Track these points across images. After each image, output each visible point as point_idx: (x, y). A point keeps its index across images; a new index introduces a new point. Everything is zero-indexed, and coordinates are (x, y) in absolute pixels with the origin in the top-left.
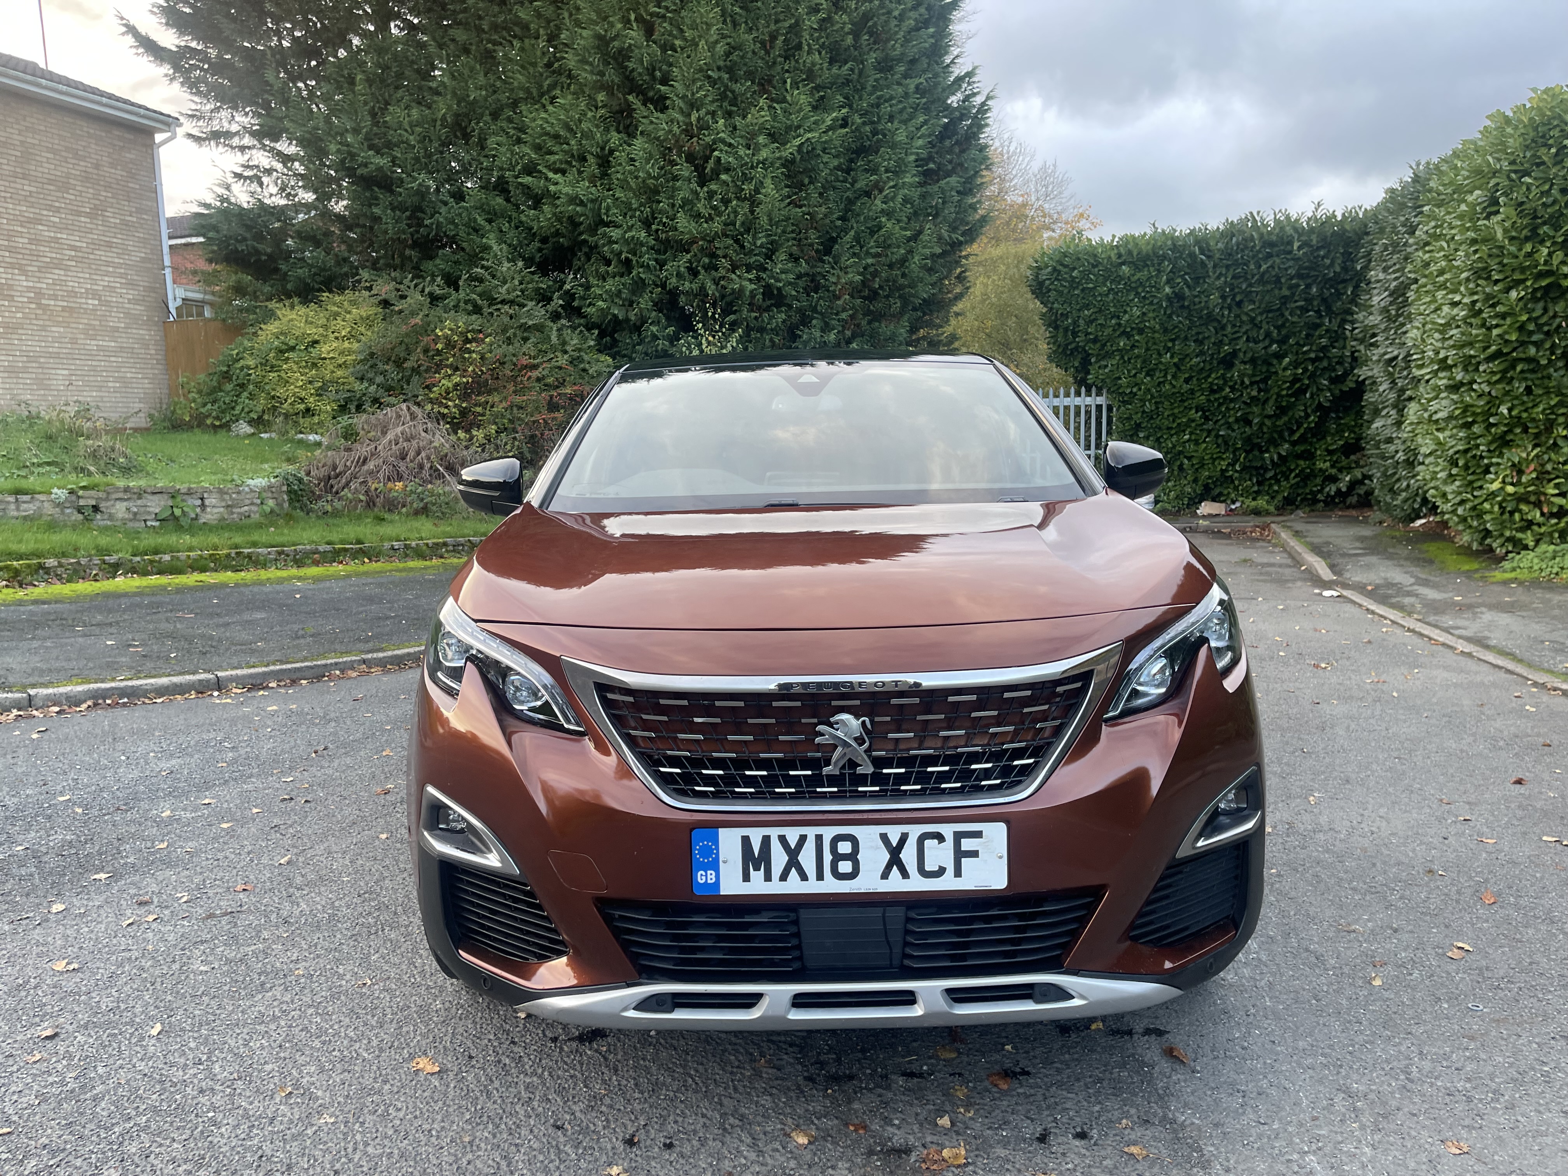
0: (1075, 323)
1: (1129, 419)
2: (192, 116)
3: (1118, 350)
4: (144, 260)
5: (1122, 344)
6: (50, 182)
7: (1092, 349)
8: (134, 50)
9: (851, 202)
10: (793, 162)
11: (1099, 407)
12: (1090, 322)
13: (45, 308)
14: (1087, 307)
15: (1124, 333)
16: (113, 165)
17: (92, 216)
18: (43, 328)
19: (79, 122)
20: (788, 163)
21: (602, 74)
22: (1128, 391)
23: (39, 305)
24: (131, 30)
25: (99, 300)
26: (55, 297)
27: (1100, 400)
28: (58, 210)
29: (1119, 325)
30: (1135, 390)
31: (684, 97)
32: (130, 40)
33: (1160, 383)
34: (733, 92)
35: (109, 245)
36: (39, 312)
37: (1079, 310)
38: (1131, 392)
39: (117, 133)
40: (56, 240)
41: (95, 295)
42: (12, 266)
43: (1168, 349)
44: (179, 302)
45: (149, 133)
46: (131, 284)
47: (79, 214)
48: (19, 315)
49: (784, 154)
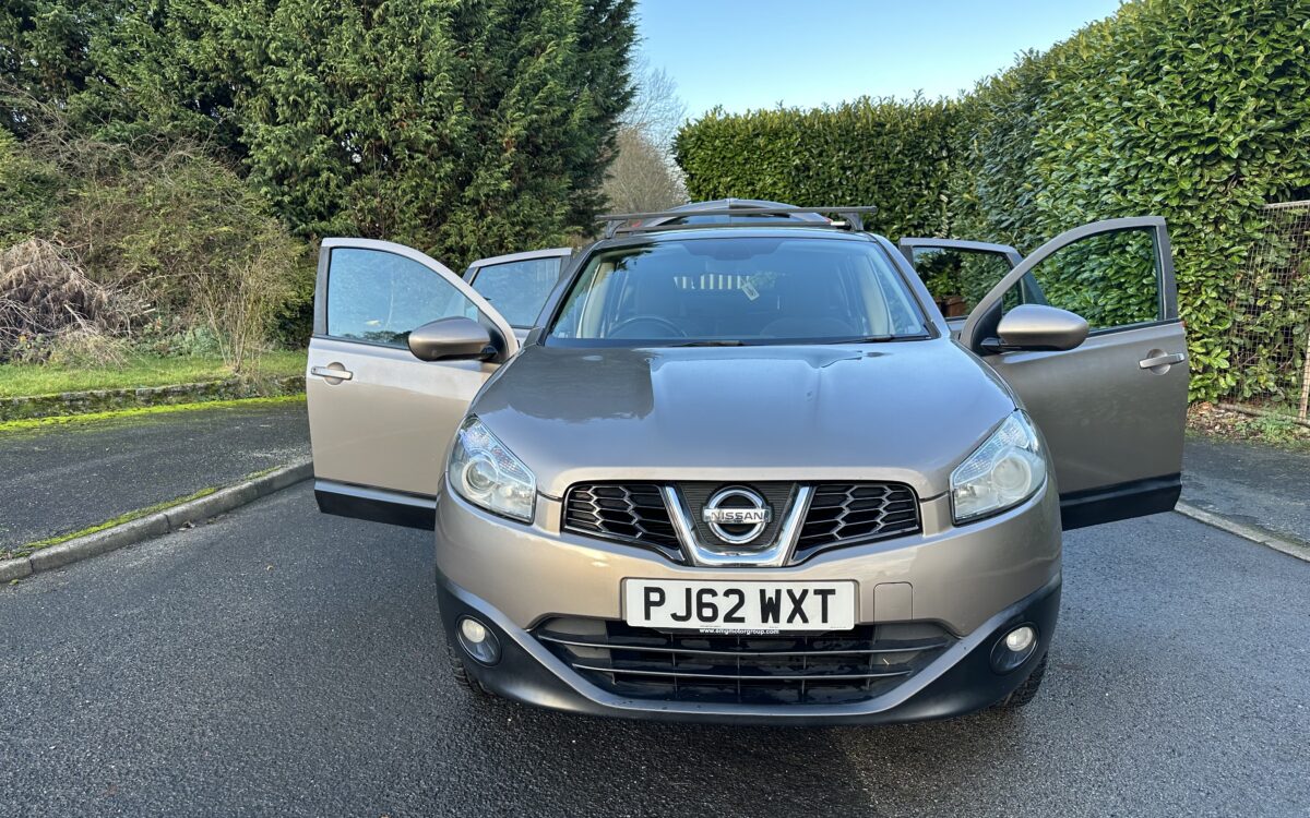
9: (515, 60)
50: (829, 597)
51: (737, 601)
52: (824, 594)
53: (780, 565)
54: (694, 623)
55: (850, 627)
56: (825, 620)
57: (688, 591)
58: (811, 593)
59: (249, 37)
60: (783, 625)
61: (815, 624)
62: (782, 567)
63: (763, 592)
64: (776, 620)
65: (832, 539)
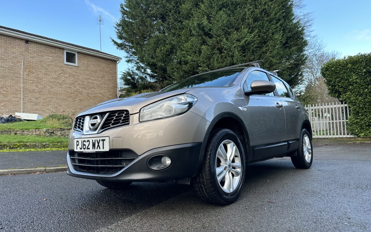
0: (334, 83)
1: (355, 110)
2: (126, 57)
3: (349, 89)
4: (113, 86)
5: (350, 88)
6: (93, 71)
7: (341, 90)
8: (114, 45)
10: (243, 46)
11: (346, 107)
12: (340, 82)
13: (89, 96)
14: (338, 78)
15: (350, 84)
16: (107, 68)
17: (102, 78)
18: (89, 100)
19: (100, 59)
20: (243, 47)
21: (198, 32)
22: (354, 101)
23: (88, 96)
24: (113, 41)
25: (102, 95)
26: (92, 94)
27: (346, 105)
28: (94, 77)
29: (349, 82)
30: (356, 101)
31: (215, 34)
32: (113, 43)
33: (365, 98)
34: (228, 32)
35: (105, 84)
36: (88, 97)
37: (335, 79)
38: (355, 102)
39: (108, 61)
40: (93, 83)
41: (101, 94)
42: (83, 88)
43: (367, 88)
44: (120, 95)
45: (116, 61)
46: (109, 91)
47: (99, 77)
48: (83, 98)
49: (240, 44)
50: (104, 141)
51: (89, 143)
52: (103, 140)
53: (96, 133)
54: (83, 150)
55: (108, 150)
56: (103, 148)
57: (82, 141)
58: (101, 140)
59: (194, 62)
60: (96, 150)
61: (102, 150)
62: (97, 134)
63: (93, 140)
64: (95, 149)
65: (110, 126)
